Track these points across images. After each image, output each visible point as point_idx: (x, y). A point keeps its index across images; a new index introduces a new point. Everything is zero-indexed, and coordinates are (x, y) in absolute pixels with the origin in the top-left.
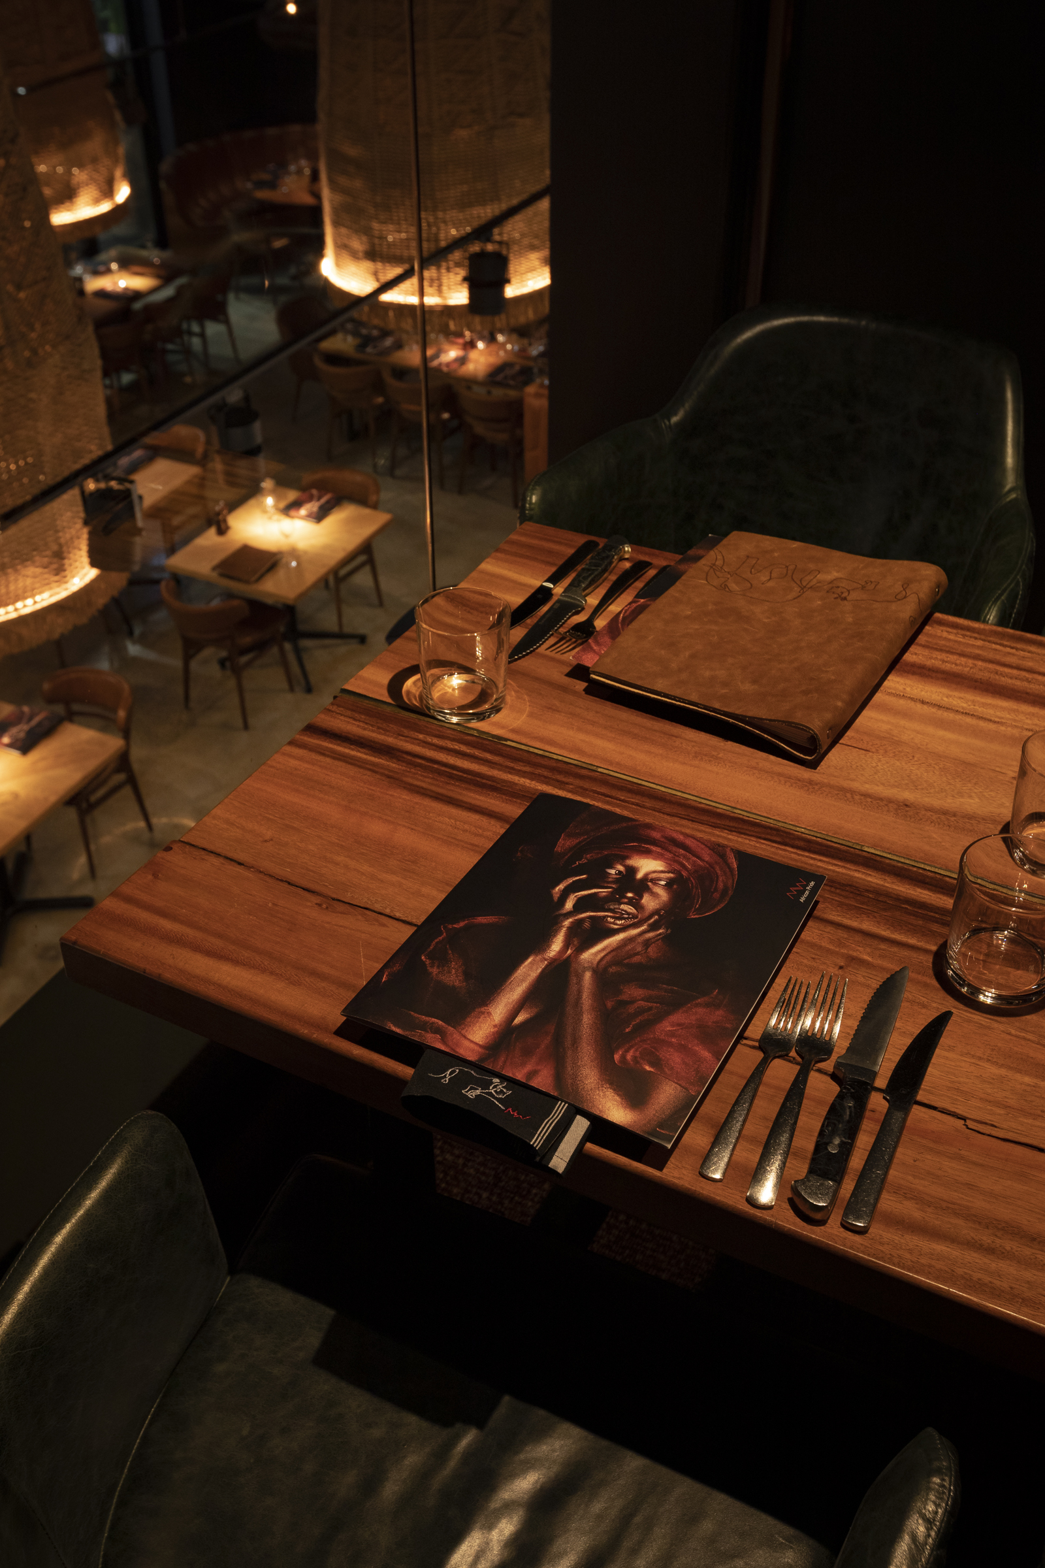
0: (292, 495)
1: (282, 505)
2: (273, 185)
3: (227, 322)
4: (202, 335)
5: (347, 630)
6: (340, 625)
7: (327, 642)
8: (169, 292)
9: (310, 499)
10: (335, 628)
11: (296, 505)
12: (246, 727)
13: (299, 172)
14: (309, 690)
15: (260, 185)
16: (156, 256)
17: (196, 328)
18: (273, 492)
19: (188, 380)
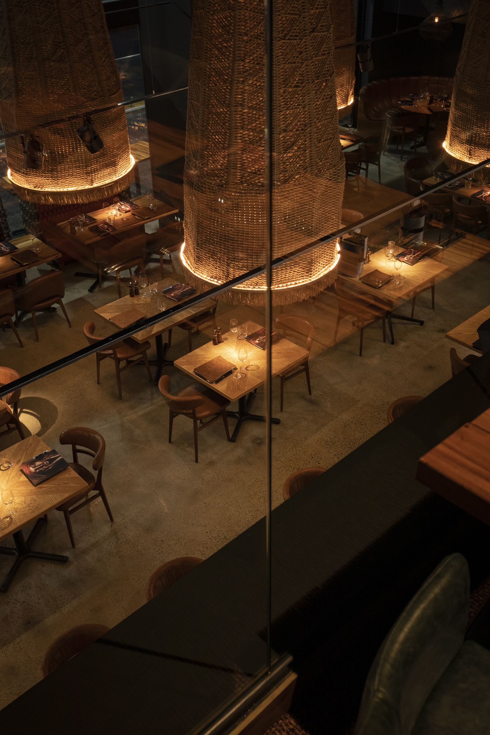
0: (401, 250)
1: (395, 254)
2: (410, 103)
3: (379, 165)
4: (366, 170)
5: (414, 317)
6: (412, 315)
7: (405, 321)
8: (355, 148)
9: (410, 253)
10: (410, 316)
11: (403, 255)
12: (361, 355)
13: (424, 98)
14: (393, 343)
15: (405, 102)
16: (352, 130)
17: (364, 166)
18: (393, 247)
19: (356, 189)
